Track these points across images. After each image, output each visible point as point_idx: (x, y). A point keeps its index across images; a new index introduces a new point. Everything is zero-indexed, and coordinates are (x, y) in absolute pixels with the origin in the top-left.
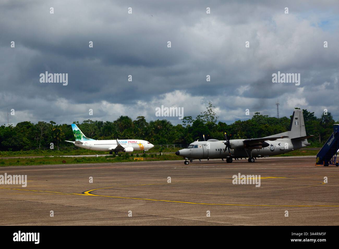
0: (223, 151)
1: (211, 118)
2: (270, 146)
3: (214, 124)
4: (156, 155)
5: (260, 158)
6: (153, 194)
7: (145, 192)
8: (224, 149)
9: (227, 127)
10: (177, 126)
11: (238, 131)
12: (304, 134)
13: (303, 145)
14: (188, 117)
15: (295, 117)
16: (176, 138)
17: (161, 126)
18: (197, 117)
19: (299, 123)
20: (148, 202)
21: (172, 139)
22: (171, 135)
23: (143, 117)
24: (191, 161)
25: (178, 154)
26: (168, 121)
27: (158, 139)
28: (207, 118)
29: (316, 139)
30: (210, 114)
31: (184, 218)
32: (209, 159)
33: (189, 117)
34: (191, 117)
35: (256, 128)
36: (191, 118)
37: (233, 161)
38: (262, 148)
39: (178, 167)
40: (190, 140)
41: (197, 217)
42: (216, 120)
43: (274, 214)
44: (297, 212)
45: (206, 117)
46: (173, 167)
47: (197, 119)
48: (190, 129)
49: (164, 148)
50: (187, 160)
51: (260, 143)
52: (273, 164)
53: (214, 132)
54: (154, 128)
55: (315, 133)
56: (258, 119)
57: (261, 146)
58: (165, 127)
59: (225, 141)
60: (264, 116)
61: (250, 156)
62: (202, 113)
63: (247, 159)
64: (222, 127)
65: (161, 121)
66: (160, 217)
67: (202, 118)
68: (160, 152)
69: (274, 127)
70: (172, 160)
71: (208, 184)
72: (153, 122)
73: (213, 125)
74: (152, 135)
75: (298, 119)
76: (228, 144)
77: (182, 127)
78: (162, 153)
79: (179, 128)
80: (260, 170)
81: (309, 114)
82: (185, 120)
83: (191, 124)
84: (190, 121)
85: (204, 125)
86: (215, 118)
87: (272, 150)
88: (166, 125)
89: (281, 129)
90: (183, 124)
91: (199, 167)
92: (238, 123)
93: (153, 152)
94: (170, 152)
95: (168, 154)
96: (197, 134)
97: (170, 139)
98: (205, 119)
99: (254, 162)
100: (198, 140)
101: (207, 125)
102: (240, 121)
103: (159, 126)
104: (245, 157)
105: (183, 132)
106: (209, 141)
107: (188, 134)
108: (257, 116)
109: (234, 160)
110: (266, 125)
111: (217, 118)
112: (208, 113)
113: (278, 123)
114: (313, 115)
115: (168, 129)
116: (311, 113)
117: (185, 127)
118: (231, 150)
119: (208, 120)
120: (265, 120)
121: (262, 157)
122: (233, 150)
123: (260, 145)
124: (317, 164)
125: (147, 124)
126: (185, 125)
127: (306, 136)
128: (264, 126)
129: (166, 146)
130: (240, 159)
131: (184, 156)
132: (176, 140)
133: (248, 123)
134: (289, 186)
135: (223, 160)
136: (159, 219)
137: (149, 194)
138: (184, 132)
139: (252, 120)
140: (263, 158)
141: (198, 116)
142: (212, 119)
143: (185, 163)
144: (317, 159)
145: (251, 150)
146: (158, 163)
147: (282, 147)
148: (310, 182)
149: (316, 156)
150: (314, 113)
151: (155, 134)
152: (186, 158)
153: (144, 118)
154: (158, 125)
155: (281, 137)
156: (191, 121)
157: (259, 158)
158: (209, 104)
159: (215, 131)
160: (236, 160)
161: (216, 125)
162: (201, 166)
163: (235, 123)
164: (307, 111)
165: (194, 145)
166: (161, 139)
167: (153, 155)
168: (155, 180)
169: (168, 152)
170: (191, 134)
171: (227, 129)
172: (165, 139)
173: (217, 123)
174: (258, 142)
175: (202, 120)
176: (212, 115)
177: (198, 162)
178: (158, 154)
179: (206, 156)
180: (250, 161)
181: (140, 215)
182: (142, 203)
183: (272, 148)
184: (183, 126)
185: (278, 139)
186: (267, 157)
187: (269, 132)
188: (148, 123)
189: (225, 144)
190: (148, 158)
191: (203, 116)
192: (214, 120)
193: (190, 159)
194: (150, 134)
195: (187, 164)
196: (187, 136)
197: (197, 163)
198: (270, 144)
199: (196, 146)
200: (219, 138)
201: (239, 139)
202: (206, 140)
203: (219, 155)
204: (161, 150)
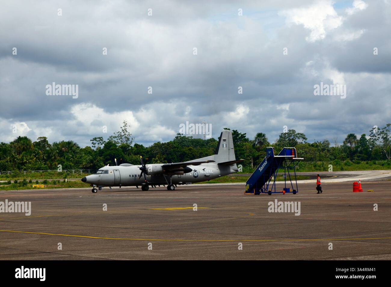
0: (138, 177)
1: (126, 139)
2: (193, 172)
3: (129, 146)
4: (59, 182)
5: (182, 185)
6: (50, 227)
7: (40, 225)
8: (139, 175)
9: (144, 150)
10: (85, 148)
11: (157, 154)
12: (233, 158)
13: (232, 171)
14: (98, 138)
15: (223, 138)
16: (84, 162)
17: (67, 147)
18: (109, 138)
19: (228, 146)
20: (43, 236)
21: (78, 163)
22: (78, 158)
23: (45, 138)
24: (100, 189)
25: (84, 180)
26: (74, 142)
27: (62, 163)
28: (121, 140)
29: (247, 163)
30: (125, 134)
31: (83, 255)
32: (121, 187)
33: (100, 138)
34: (102, 137)
35: (178, 151)
36: (101, 139)
37: (149, 189)
38: (184, 174)
39: (84, 196)
40: (100, 165)
41: (99, 254)
42: (132, 141)
43: (189, 249)
44: (216, 248)
45: (120, 138)
46: (78, 196)
47: (108, 141)
48: (100, 152)
49: (69, 174)
50: (95, 188)
51: (182, 168)
52: (196, 192)
53: (129, 155)
54: (57, 151)
55: (247, 157)
56: (181, 141)
57: (183, 172)
58: (71, 149)
59: (141, 166)
60: (188, 137)
61: (169, 183)
62: (116, 134)
63: (166, 186)
64: (138, 150)
65: (66, 142)
66: (55, 254)
67: (115, 139)
68: (64, 178)
69: (199, 150)
70: (78, 188)
71: (117, 215)
72: (56, 143)
73: (127, 147)
74: (55, 158)
75: (226, 140)
76: (144, 170)
77: (91, 150)
78: (66, 179)
79: (88, 151)
80: (179, 199)
81: (240, 135)
82: (94, 142)
83: (102, 146)
84: (100, 143)
85: (117, 147)
86: (131, 139)
87: (196, 176)
88: (72, 147)
89: (207, 153)
90: (93, 146)
91: (109, 196)
92: (158, 145)
93: (56, 178)
94: (77, 178)
95: (73, 180)
96: (108, 157)
97: (76, 163)
98: (119, 140)
99: (174, 190)
100: (108, 165)
101: (120, 148)
102: (159, 142)
103: (63, 149)
104: (164, 184)
105: (92, 156)
106: (121, 166)
107: (99, 158)
108: (179, 137)
109: (151, 188)
110: (190, 147)
111: (132, 139)
112: (123, 134)
113: (203, 145)
114: (245, 136)
115: (74, 152)
116: (242, 134)
117: (95, 149)
118: (147, 176)
119: (122, 141)
120: (189, 142)
121: (183, 184)
122: (150, 176)
123: (182, 170)
124: (246, 192)
125: (49, 146)
126: (95, 147)
127: (235, 160)
128: (187, 149)
129: (72, 172)
130: (157, 186)
131: (92, 183)
132: (84, 164)
133: (169, 145)
134: (211, 217)
135: (138, 188)
136: (54, 256)
137: (45, 227)
138: (94, 155)
139: (174, 142)
140: (185, 185)
141: (111, 137)
142: (127, 141)
143: (93, 191)
144: (247, 186)
145: (171, 176)
146: (61, 191)
147: (207, 172)
148: (236, 213)
149: (245, 183)
150: (245, 134)
151: (58, 158)
152: (94, 185)
153: (47, 139)
154: (63, 147)
155: (206, 161)
156: (102, 142)
157: (180, 185)
158: (124, 123)
159: (131, 155)
160: (153, 187)
161: (131, 147)
162: (112, 194)
163: (154, 145)
164: (238, 132)
165: (104, 170)
166: (65, 163)
167: (56, 182)
168: (55, 211)
169: (73, 178)
170: (101, 158)
171: (144, 152)
172: (71, 163)
173: (133, 145)
174: (179, 167)
175: (115, 141)
176: (127, 136)
177: (108, 189)
178: (62, 180)
179: (118, 183)
180: (169, 189)
181: (31, 252)
182: (36, 238)
183: (196, 174)
184: (92, 148)
185: (202, 164)
186: (190, 184)
187: (193, 155)
188: (51, 145)
189: (141, 169)
190: (49, 185)
191: (116, 137)
192: (129, 142)
193: (99, 187)
194: (53, 158)
195: (96, 191)
196: (96, 160)
197: (107, 191)
198: (193, 170)
199: (106, 172)
200: (134, 163)
201: (157, 163)
202: (118, 165)
203: (133, 182)
204: (66, 176)
